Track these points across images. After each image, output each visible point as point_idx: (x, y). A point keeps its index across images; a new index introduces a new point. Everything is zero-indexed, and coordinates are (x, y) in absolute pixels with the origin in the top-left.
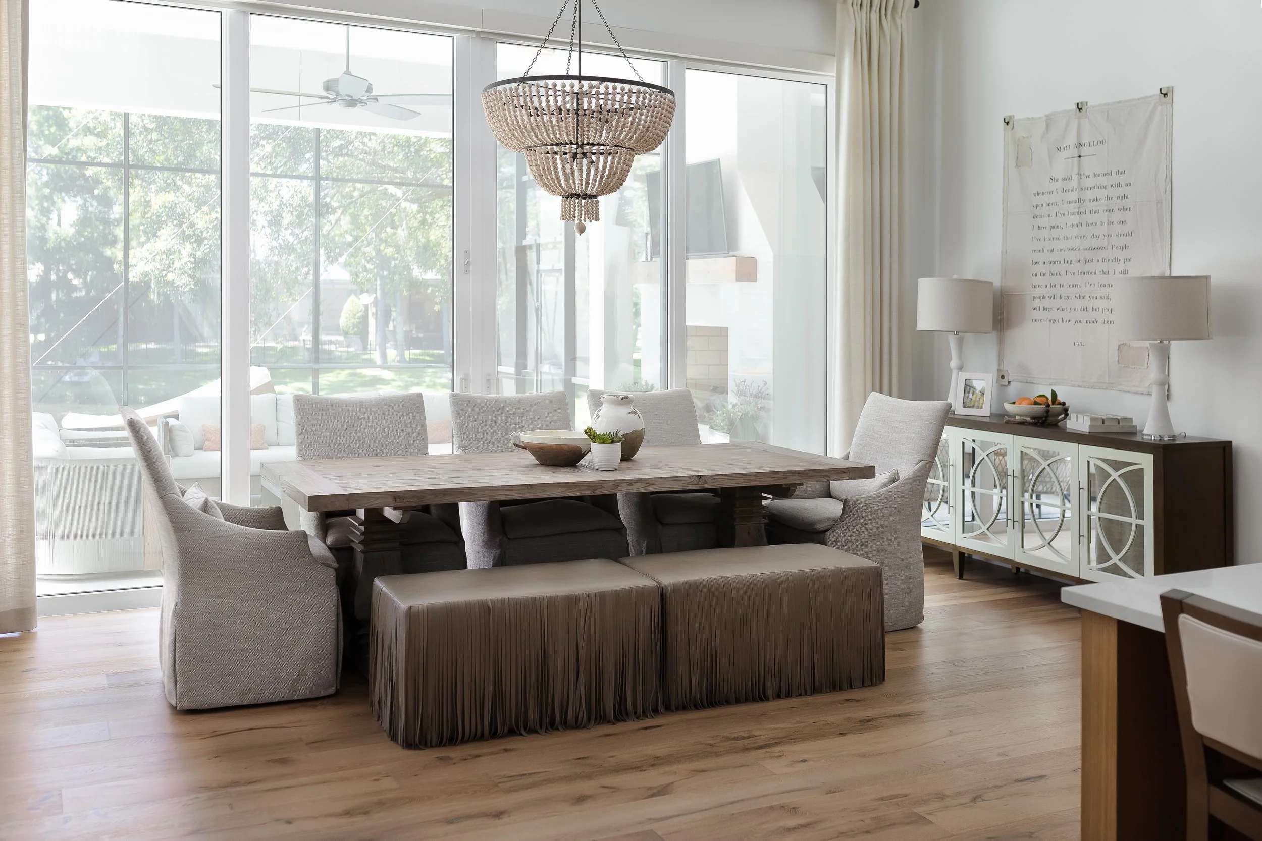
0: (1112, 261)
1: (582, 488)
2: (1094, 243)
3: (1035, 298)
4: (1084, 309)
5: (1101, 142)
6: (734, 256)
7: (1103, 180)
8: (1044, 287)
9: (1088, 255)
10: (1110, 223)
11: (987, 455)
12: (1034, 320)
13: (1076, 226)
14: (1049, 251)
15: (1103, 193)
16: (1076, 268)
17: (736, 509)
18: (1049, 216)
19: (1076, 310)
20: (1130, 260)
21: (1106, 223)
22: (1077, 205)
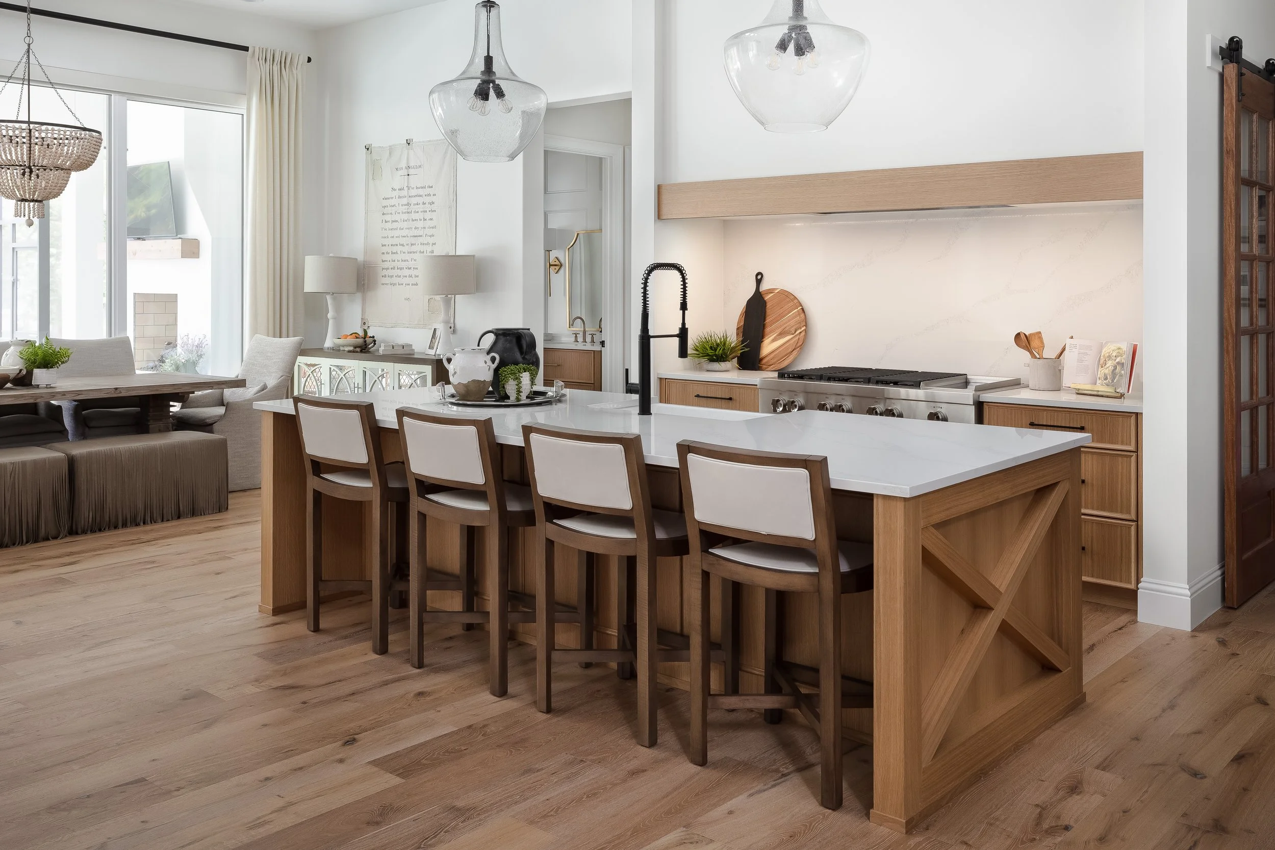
0: (426, 244)
1: (27, 398)
2: (416, 233)
3: (383, 269)
4: (410, 276)
5: (420, 166)
6: (180, 238)
7: (421, 192)
8: (388, 261)
9: (413, 240)
10: (425, 220)
11: (344, 375)
12: (383, 284)
13: (406, 221)
14: (391, 237)
15: (420, 200)
16: (406, 249)
17: (150, 414)
18: (391, 214)
19: (406, 277)
20: (435, 244)
21: (423, 220)
22: (407, 207)
